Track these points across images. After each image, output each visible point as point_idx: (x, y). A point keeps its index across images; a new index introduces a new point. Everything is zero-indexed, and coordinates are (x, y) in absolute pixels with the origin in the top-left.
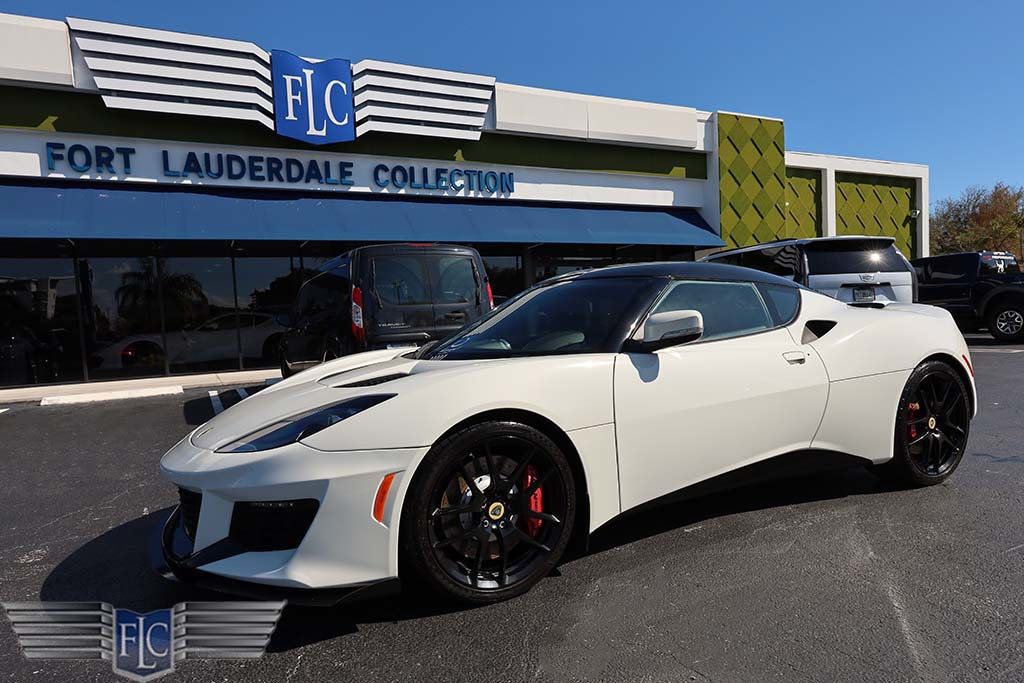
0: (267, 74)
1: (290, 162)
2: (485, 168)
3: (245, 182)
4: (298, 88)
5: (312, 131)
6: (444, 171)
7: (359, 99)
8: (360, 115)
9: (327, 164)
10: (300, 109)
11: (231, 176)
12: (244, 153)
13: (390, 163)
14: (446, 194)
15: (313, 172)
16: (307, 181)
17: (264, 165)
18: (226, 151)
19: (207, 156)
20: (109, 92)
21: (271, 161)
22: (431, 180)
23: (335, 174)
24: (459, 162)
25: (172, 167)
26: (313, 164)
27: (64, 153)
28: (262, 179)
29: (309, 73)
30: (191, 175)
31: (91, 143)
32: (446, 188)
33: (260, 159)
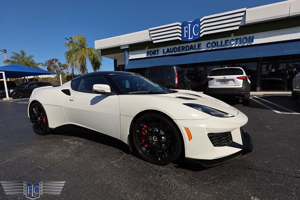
0: (180, 28)
1: (187, 46)
2: (242, 37)
3: (177, 53)
4: (187, 29)
5: (190, 38)
6: (228, 40)
7: (201, 28)
8: (201, 32)
9: (195, 45)
10: (187, 34)
11: (175, 52)
12: (177, 46)
13: (211, 41)
14: (228, 47)
15: (192, 48)
16: (190, 50)
17: (181, 48)
18: (174, 46)
19: (171, 48)
20: (154, 40)
21: (183, 47)
22: (223, 43)
23: (197, 47)
24: (233, 37)
25: (165, 52)
26: (192, 46)
27: (149, 52)
28: (181, 51)
29: (189, 25)
30: (168, 53)
31: (153, 50)
32: (228, 45)
33: (181, 47)
